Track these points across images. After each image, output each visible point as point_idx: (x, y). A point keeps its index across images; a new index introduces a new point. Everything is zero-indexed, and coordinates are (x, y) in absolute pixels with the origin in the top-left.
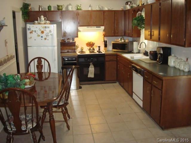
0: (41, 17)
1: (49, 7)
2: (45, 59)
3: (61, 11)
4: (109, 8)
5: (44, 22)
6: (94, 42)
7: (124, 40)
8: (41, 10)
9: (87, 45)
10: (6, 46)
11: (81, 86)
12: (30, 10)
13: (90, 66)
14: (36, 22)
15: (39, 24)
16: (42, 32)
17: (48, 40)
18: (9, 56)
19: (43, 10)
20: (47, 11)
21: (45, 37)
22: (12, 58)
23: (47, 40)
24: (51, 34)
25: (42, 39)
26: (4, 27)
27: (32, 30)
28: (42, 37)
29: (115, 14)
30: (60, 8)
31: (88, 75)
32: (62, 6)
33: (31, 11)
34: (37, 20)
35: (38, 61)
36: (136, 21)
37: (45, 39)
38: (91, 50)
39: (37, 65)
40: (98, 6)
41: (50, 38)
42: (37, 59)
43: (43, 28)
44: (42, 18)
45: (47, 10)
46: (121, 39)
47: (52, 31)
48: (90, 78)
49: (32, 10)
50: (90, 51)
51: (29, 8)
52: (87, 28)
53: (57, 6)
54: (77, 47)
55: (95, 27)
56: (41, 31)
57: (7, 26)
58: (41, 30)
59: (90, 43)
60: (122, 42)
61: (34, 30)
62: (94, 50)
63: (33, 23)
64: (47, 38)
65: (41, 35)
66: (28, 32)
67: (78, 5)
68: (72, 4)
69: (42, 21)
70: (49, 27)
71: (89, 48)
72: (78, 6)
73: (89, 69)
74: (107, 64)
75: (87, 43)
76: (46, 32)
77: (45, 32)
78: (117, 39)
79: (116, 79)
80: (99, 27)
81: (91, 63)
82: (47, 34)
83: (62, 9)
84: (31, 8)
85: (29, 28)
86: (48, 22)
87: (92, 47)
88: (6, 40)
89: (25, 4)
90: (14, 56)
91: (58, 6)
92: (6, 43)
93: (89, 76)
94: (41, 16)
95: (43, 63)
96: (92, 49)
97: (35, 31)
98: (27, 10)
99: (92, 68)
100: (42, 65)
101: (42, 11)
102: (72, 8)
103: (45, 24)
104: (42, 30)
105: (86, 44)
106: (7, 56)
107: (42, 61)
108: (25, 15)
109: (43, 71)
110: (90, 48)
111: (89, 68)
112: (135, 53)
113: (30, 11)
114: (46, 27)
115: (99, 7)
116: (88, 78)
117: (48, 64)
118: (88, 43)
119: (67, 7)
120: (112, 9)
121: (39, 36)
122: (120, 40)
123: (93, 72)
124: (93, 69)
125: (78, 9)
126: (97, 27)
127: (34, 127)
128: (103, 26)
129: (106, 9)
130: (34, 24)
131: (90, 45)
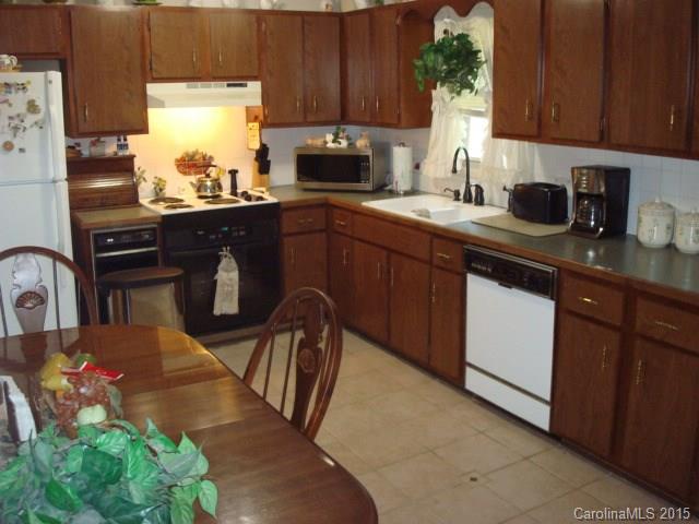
6: (209, 155)
7: (348, 138)
9: (178, 166)
13: (218, 262)
17: (22, 150)
21: (8, 138)
23: (16, 149)
24: (36, 123)
29: (306, 26)
31: (212, 307)
36: (440, 59)
37: (8, 146)
38: (206, 188)
41: (29, 139)
46: (336, 136)
47: (40, 103)
48: (224, 316)
50: (204, 194)
52: (188, 87)
54: (139, 178)
55: (222, 86)
59: (192, 157)
60: (341, 149)
62: (219, 187)
64: (17, 143)
70: (23, 87)
71: (193, 179)
73: (217, 277)
74: (290, 248)
75: (179, 156)
76: (13, 112)
77: (5, 110)
78: (313, 139)
80: (241, 85)
81: (225, 252)
82: (16, 122)
86: (8, 62)
87: (206, 176)
93: (217, 312)
96: (209, 183)
99: (227, 271)
105: (177, 160)
110: (199, 180)
111: (216, 272)
114: (7, 85)
116: (215, 317)
118: (183, 159)
122: (334, 141)
123: (236, 288)
124: (235, 275)
126: (229, 85)
128: (255, 78)
131: (193, 164)
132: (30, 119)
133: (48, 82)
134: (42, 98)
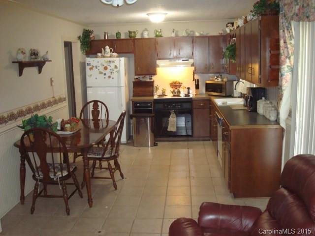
0: (106, 48)
1: (118, 34)
2: (102, 103)
3: (134, 39)
4: (202, 33)
5: (109, 55)
6: (181, 82)
7: (221, 78)
8: (107, 38)
10: (52, 85)
11: (156, 142)
12: (92, 39)
13: (170, 115)
14: (99, 54)
15: (104, 57)
16: (106, 68)
17: (113, 78)
18: (57, 98)
19: (109, 38)
20: (115, 40)
21: (109, 75)
22: (61, 100)
23: (111, 78)
24: (117, 71)
25: (105, 78)
26: (46, 62)
27: (92, 66)
28: (105, 74)
30: (133, 35)
31: (167, 128)
32: (135, 32)
33: (94, 41)
34: (101, 52)
35: (93, 106)
37: (109, 77)
38: (175, 93)
39: (92, 111)
40: (185, 31)
41: (115, 75)
42: (93, 103)
43: (106, 62)
44: (108, 49)
45: (116, 38)
46: (217, 77)
47: (118, 66)
48: (171, 132)
49: (96, 39)
51: (91, 36)
53: (128, 32)
54: (157, 89)
55: (180, 61)
56: (103, 67)
57: (51, 61)
58: (103, 65)
59: (175, 83)
60: (218, 82)
61: (94, 65)
62: (179, 92)
63: (95, 55)
64: (112, 76)
65: (104, 72)
66: (88, 68)
67: (157, 30)
68: (148, 29)
69: (107, 54)
70: (114, 62)
71: (172, 90)
72: (157, 32)
73: (169, 119)
76: (111, 68)
77: (109, 68)
78: (212, 77)
79: (208, 135)
80: (187, 60)
81: (172, 112)
82: (112, 71)
83: (135, 37)
84: (94, 37)
85: (88, 63)
86: (115, 54)
87: (176, 89)
88: (51, 79)
89: (86, 30)
90: (65, 98)
91: (130, 32)
92: (52, 81)
94: (105, 46)
95: (100, 109)
96: (176, 91)
97: (96, 67)
98: (88, 39)
99: (173, 118)
100: (99, 111)
101: (108, 40)
102: (148, 34)
103: (111, 57)
104: (105, 65)
105: (170, 84)
106: (53, 97)
107: (98, 106)
108: (85, 46)
109: (99, 118)
110: (174, 90)
111: (169, 117)
112: (236, 97)
113: (92, 41)
114: (110, 61)
115: (187, 32)
116: (168, 131)
117: (105, 109)
118: (172, 83)
119: (142, 34)
120: (208, 34)
121: (102, 73)
122: (216, 79)
124: (175, 119)
125: (157, 36)
126: (183, 60)
127: (65, 176)
129: (197, 34)
130: (96, 57)
131: (175, 85)
132: (115, 70)
133: (120, 60)
134: (118, 64)
